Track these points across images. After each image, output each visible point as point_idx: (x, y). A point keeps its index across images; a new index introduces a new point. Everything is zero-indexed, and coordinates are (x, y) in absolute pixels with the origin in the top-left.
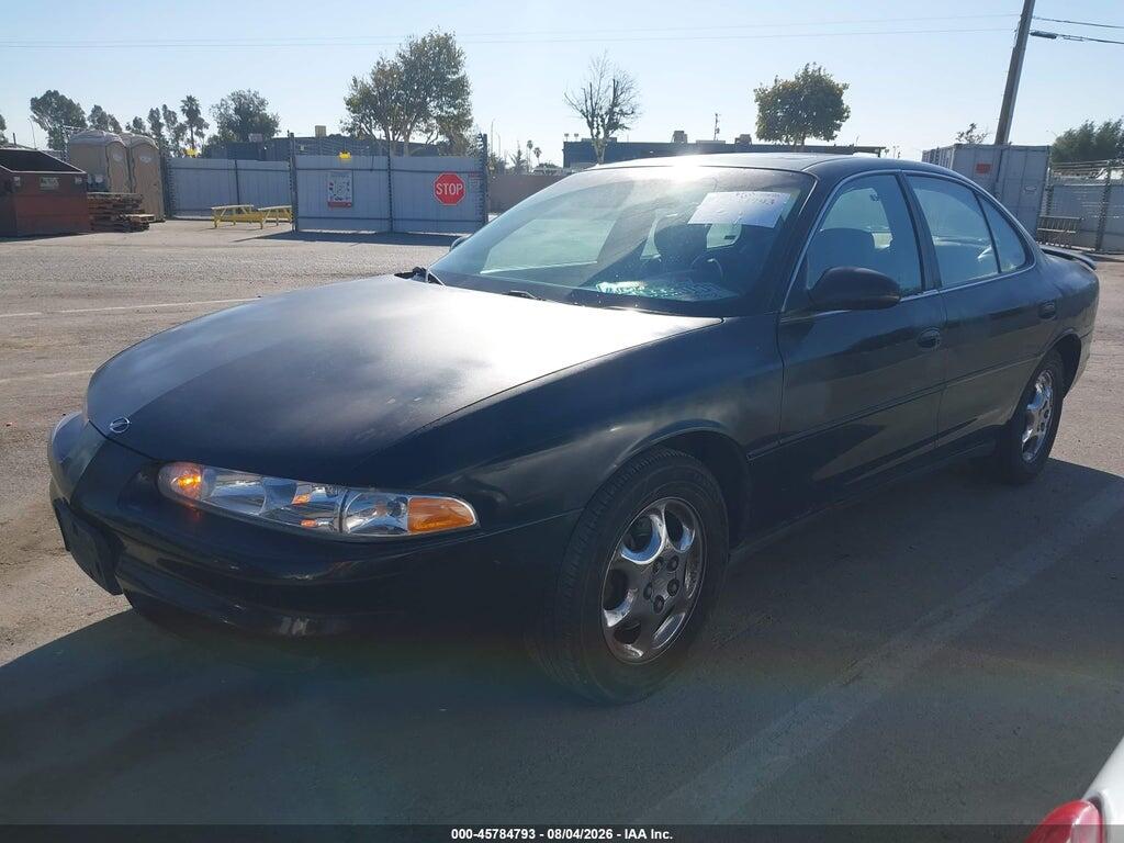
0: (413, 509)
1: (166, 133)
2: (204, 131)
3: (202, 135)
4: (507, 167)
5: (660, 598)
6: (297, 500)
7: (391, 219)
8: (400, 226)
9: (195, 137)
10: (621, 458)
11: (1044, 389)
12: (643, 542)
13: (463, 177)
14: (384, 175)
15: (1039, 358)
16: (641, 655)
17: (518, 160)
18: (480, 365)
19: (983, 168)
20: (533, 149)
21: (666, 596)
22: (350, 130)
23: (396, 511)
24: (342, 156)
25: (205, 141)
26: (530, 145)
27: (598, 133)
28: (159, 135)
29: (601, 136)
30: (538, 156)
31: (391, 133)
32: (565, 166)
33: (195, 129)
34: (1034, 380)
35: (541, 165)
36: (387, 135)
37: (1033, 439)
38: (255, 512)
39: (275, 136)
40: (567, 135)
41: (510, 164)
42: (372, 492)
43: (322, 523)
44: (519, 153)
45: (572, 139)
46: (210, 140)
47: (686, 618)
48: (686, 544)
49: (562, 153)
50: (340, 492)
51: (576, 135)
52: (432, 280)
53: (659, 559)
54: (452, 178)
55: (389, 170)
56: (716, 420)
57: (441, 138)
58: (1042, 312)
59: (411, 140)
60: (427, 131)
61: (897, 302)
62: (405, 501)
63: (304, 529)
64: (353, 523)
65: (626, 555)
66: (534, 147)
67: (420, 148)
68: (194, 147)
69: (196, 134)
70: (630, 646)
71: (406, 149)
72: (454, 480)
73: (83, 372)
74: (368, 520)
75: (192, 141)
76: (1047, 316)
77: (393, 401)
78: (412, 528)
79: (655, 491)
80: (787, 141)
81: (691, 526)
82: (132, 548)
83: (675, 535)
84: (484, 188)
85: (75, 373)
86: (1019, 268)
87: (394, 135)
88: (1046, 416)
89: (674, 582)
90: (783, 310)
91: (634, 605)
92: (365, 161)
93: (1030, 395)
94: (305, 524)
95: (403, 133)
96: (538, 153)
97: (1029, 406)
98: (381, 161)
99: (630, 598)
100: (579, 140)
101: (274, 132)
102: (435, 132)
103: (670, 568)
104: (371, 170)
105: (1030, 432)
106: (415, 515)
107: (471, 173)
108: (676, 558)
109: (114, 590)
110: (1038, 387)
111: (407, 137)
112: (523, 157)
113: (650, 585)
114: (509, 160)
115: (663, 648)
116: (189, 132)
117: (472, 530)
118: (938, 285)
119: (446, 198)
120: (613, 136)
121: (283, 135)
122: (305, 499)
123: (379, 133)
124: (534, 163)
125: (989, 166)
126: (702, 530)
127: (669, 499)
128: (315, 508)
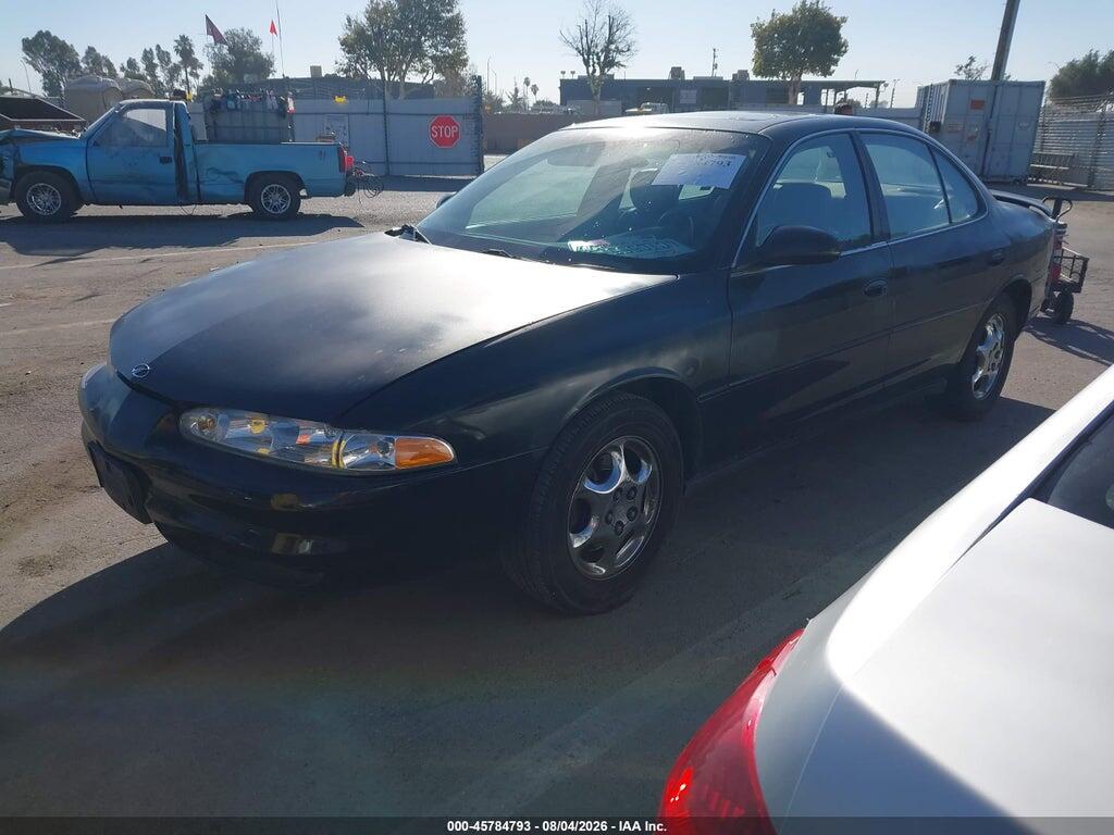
0: (399, 448)
1: (161, 75)
2: (199, 71)
3: (197, 76)
4: (504, 105)
5: (620, 523)
6: (301, 439)
7: (388, 162)
8: (395, 170)
9: (189, 77)
10: (581, 402)
11: (995, 331)
12: (604, 474)
13: (458, 120)
14: (381, 118)
15: (988, 303)
16: (604, 571)
17: (515, 98)
18: (459, 319)
19: (977, 105)
20: (530, 86)
21: (625, 521)
22: (346, 71)
23: (385, 449)
24: (338, 99)
25: (200, 82)
26: (527, 82)
27: (594, 71)
28: (154, 76)
29: (598, 73)
30: (535, 93)
31: (386, 74)
32: (561, 104)
33: (189, 70)
34: (984, 322)
35: (538, 103)
36: (383, 76)
37: (984, 379)
38: (264, 451)
39: (271, 77)
40: (563, 73)
41: (508, 102)
42: (364, 433)
43: (323, 460)
44: (516, 91)
45: (568, 76)
46: (205, 81)
47: (645, 541)
48: (643, 477)
49: (559, 91)
50: (336, 433)
51: (573, 73)
52: (419, 238)
53: (617, 489)
54: (445, 120)
55: (385, 114)
56: (670, 368)
57: (437, 77)
58: (990, 260)
59: (406, 80)
60: (423, 71)
61: (837, 257)
62: (392, 441)
63: (307, 465)
64: (348, 460)
65: (588, 485)
66: (532, 84)
67: (416, 89)
68: (189, 89)
69: (191, 74)
70: (594, 565)
71: (402, 89)
72: (440, 421)
73: (96, 322)
74: (361, 457)
75: (187, 82)
76: (996, 263)
77: (380, 351)
78: (398, 463)
79: (614, 430)
80: (784, 77)
81: (649, 462)
82: (158, 483)
83: (633, 468)
84: (479, 130)
85: (91, 323)
86: (973, 217)
87: (389, 76)
88: (996, 357)
89: (633, 509)
90: (734, 265)
91: (596, 530)
92: (361, 104)
93: (981, 337)
94: (308, 460)
95: (399, 74)
96: (535, 89)
97: (979, 348)
98: (376, 105)
99: (593, 524)
100: (576, 77)
101: (269, 72)
102: (430, 72)
103: (628, 497)
104: (367, 114)
105: (980, 372)
106: (401, 453)
107: (465, 115)
108: (634, 488)
109: (145, 520)
110: (989, 329)
111: (403, 78)
112: (520, 95)
113: (610, 512)
114: (505, 98)
115: (623, 567)
116: (183, 72)
117: (450, 465)
118: (887, 236)
119: (441, 141)
120: (609, 73)
121: (278, 76)
122: (307, 439)
123: (374, 74)
124: (531, 101)
125: (983, 102)
126: (658, 466)
127: (630, 438)
128: (314, 447)
